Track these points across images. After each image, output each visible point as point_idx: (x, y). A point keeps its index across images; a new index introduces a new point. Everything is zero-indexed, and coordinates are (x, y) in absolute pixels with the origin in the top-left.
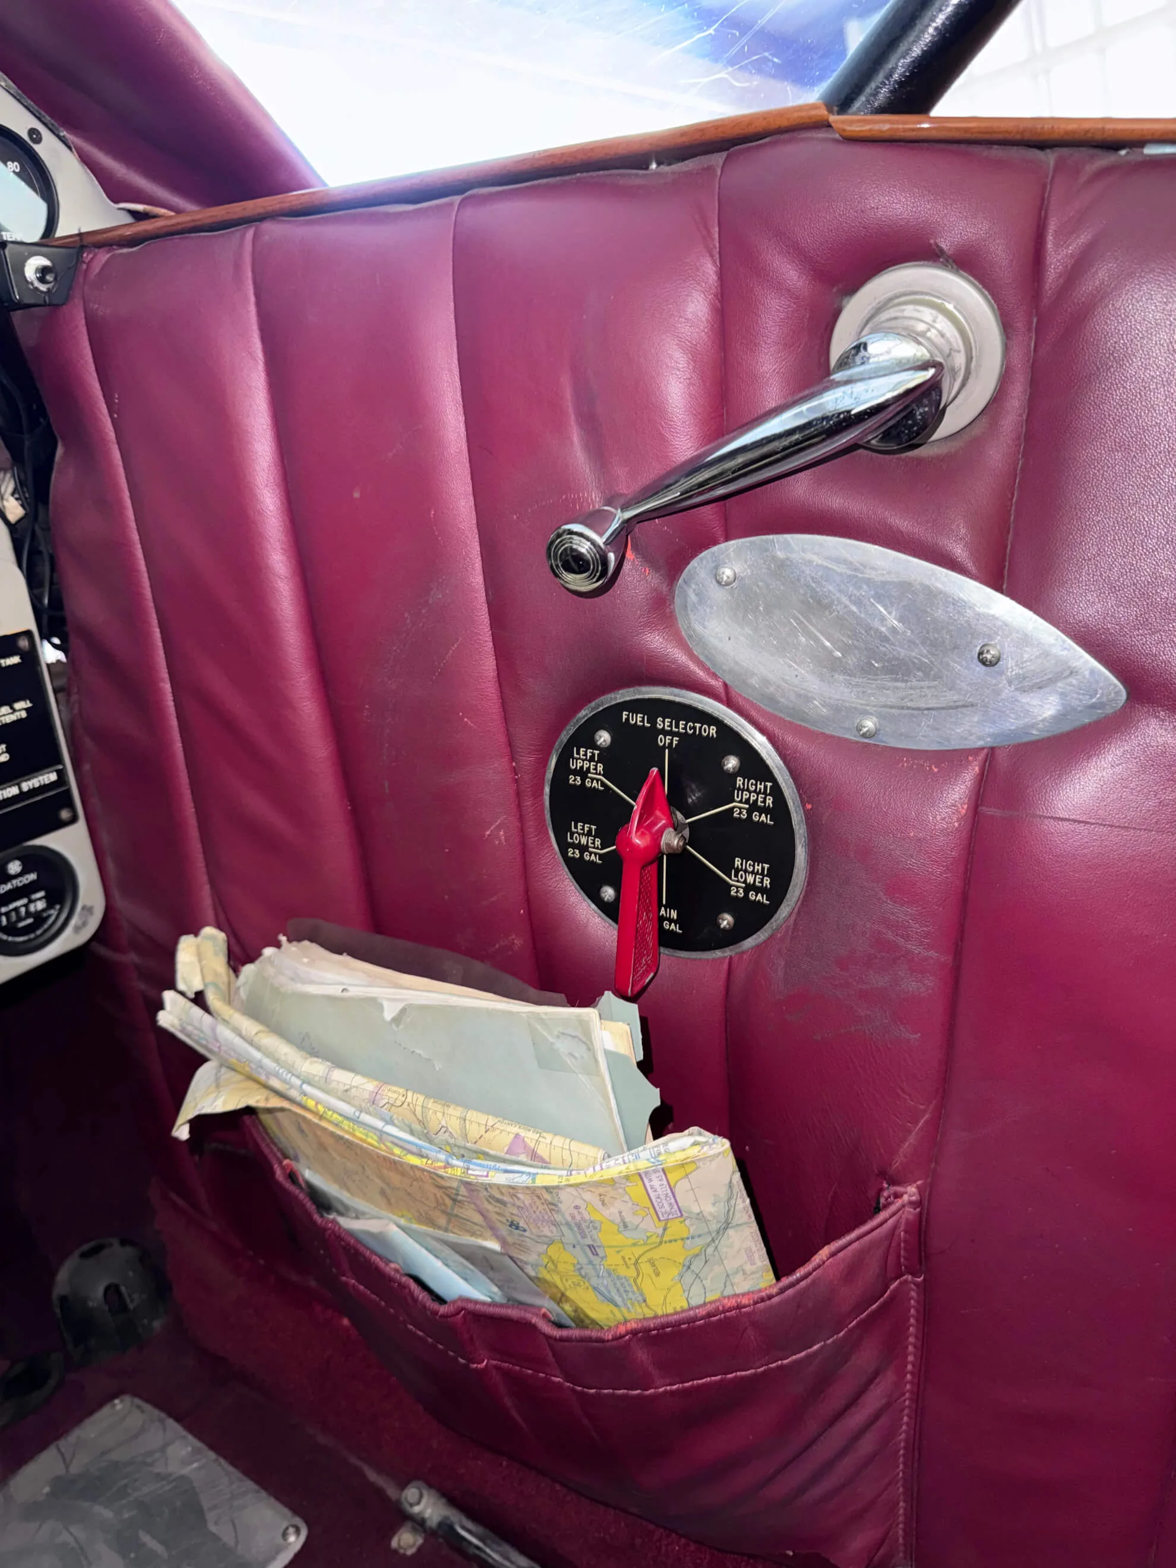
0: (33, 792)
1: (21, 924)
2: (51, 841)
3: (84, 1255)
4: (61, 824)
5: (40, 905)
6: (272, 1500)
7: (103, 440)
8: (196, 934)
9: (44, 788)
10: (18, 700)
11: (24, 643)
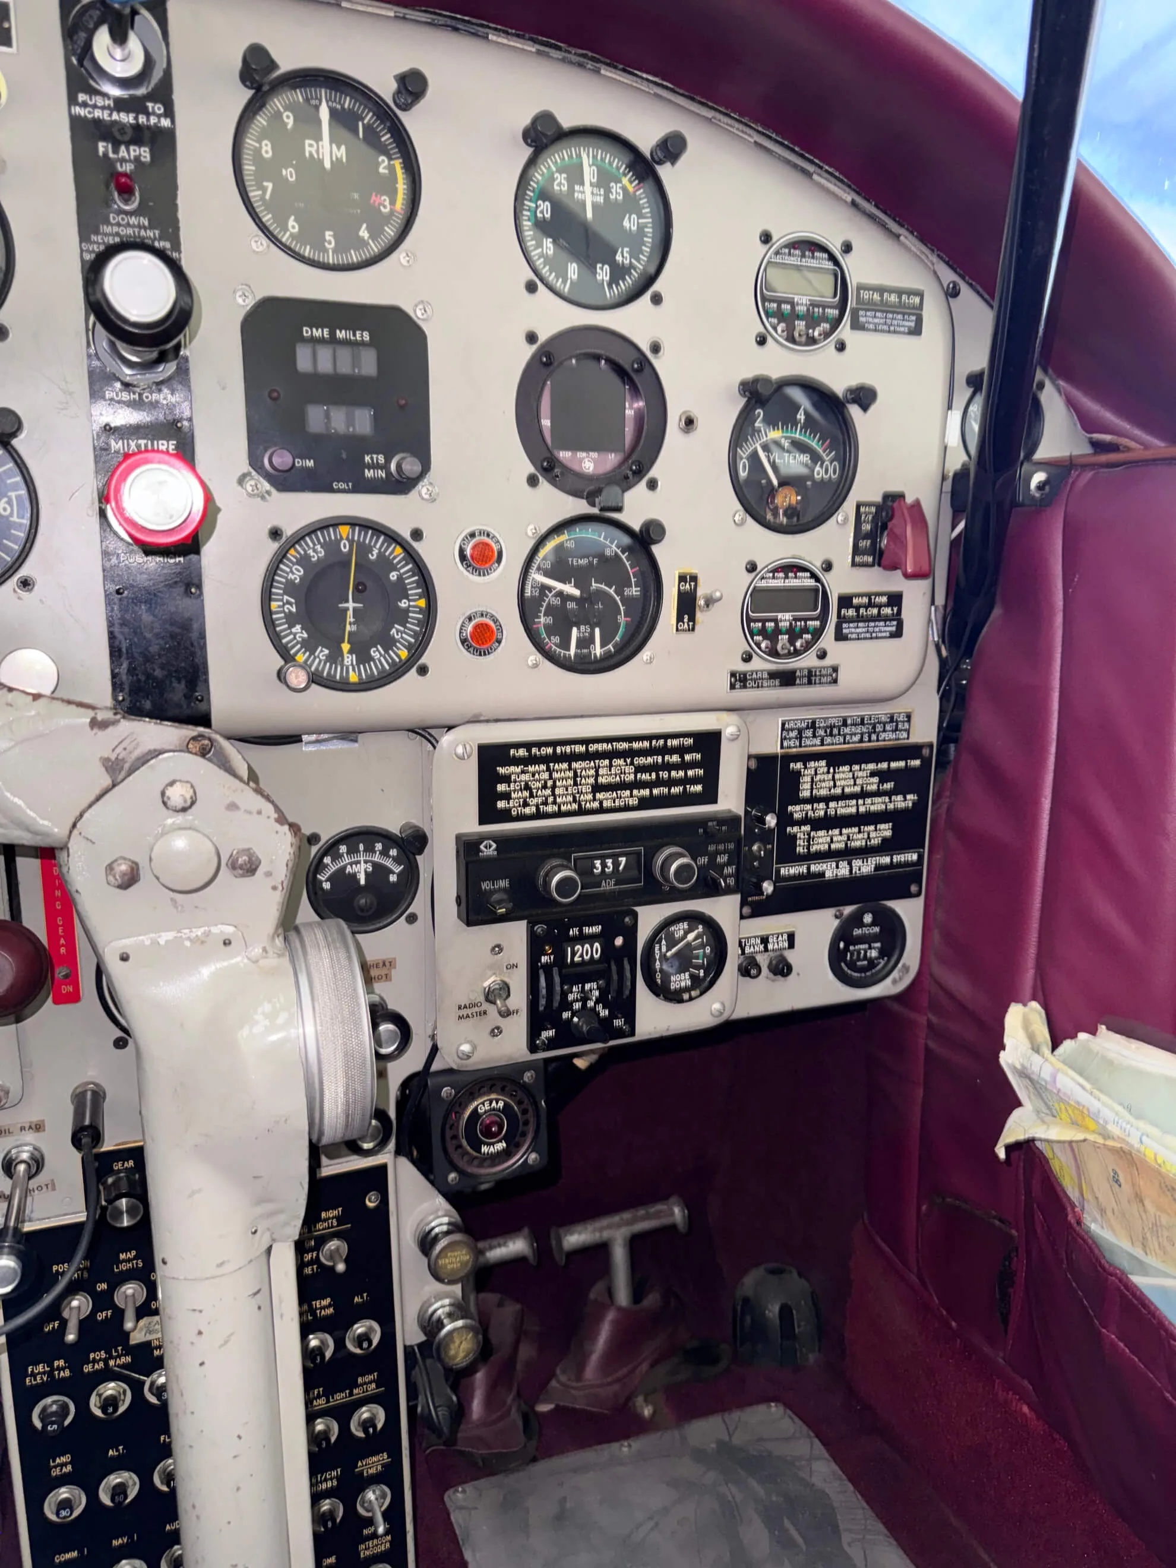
0: (900, 865)
1: (859, 963)
2: (899, 906)
3: (773, 1272)
4: (908, 895)
5: (874, 954)
6: (901, 1553)
7: (1051, 607)
8: (1025, 1005)
9: (907, 864)
10: (909, 793)
11: (926, 752)
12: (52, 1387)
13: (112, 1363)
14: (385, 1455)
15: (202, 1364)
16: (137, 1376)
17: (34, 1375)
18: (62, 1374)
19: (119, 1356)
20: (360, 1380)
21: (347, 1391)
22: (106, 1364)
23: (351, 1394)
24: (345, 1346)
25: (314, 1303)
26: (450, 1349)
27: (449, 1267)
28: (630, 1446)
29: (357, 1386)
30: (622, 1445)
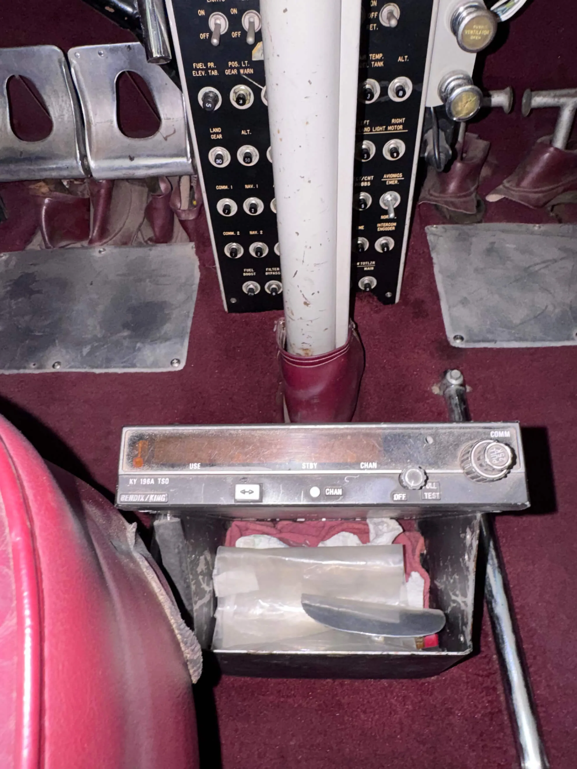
12: (208, 81)
13: (242, 71)
14: (401, 174)
15: (285, 11)
16: (257, 84)
17: (197, 70)
18: (213, 73)
19: (246, 68)
20: (393, 121)
21: (384, 127)
22: (239, 72)
23: (386, 129)
24: (387, 94)
25: (371, 55)
26: (458, 106)
27: (472, 38)
28: (540, 227)
29: (391, 124)
30: (535, 226)
